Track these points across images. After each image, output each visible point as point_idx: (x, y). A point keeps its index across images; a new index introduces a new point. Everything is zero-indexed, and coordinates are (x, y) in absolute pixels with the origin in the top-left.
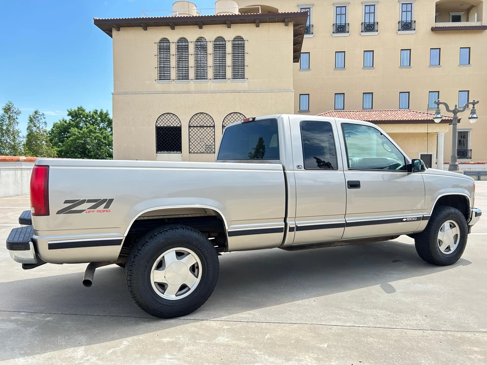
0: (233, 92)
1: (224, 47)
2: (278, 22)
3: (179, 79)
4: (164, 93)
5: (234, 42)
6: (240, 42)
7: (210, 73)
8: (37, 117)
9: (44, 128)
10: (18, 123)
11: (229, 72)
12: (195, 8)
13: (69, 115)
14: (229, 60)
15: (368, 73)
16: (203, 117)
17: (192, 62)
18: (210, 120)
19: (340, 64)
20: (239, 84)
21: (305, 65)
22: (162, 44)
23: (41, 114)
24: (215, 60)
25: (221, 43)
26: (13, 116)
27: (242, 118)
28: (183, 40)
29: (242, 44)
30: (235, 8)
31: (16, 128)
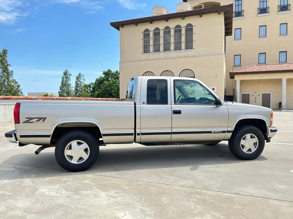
0: (186, 57)
1: (180, 31)
2: (213, 13)
3: (155, 52)
4: (146, 60)
5: (186, 28)
6: (190, 27)
7: (172, 47)
8: (80, 77)
9: (84, 82)
10: (70, 80)
11: (183, 45)
12: (165, 9)
13: (103, 74)
14: (183, 39)
15: (283, 38)
16: (168, 73)
17: (162, 41)
18: (172, 74)
19: (263, 34)
20: (190, 52)
21: (238, 36)
22: (145, 33)
23: (82, 75)
24: (175, 39)
25: (179, 29)
26: (68, 77)
27: (191, 72)
28: (157, 29)
29: (191, 28)
30: (188, 7)
31: (69, 82)
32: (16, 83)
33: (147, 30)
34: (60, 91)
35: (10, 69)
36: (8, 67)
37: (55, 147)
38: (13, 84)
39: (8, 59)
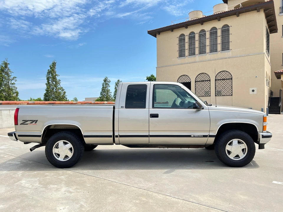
0: (222, 59)
1: (216, 32)
2: (252, 11)
3: (190, 55)
4: (182, 64)
5: (222, 29)
6: (226, 28)
7: (208, 49)
8: (119, 83)
10: (110, 86)
11: (219, 47)
12: (201, 13)
14: (219, 40)
16: (204, 75)
17: (197, 44)
18: (208, 77)
20: (227, 54)
22: (181, 37)
23: (120, 81)
24: (211, 42)
25: (214, 31)
26: (107, 83)
27: (228, 74)
28: (193, 33)
29: (228, 29)
30: (226, 8)
31: (109, 88)
32: (63, 90)
33: (183, 35)
34: (101, 96)
35: (58, 78)
36: (56, 77)
37: (45, 146)
38: (61, 91)
39: (56, 70)
